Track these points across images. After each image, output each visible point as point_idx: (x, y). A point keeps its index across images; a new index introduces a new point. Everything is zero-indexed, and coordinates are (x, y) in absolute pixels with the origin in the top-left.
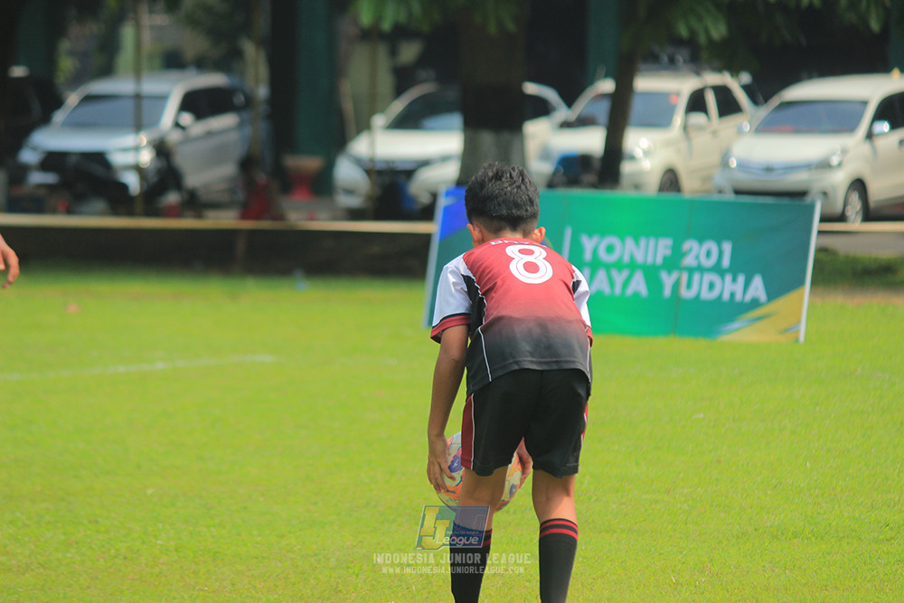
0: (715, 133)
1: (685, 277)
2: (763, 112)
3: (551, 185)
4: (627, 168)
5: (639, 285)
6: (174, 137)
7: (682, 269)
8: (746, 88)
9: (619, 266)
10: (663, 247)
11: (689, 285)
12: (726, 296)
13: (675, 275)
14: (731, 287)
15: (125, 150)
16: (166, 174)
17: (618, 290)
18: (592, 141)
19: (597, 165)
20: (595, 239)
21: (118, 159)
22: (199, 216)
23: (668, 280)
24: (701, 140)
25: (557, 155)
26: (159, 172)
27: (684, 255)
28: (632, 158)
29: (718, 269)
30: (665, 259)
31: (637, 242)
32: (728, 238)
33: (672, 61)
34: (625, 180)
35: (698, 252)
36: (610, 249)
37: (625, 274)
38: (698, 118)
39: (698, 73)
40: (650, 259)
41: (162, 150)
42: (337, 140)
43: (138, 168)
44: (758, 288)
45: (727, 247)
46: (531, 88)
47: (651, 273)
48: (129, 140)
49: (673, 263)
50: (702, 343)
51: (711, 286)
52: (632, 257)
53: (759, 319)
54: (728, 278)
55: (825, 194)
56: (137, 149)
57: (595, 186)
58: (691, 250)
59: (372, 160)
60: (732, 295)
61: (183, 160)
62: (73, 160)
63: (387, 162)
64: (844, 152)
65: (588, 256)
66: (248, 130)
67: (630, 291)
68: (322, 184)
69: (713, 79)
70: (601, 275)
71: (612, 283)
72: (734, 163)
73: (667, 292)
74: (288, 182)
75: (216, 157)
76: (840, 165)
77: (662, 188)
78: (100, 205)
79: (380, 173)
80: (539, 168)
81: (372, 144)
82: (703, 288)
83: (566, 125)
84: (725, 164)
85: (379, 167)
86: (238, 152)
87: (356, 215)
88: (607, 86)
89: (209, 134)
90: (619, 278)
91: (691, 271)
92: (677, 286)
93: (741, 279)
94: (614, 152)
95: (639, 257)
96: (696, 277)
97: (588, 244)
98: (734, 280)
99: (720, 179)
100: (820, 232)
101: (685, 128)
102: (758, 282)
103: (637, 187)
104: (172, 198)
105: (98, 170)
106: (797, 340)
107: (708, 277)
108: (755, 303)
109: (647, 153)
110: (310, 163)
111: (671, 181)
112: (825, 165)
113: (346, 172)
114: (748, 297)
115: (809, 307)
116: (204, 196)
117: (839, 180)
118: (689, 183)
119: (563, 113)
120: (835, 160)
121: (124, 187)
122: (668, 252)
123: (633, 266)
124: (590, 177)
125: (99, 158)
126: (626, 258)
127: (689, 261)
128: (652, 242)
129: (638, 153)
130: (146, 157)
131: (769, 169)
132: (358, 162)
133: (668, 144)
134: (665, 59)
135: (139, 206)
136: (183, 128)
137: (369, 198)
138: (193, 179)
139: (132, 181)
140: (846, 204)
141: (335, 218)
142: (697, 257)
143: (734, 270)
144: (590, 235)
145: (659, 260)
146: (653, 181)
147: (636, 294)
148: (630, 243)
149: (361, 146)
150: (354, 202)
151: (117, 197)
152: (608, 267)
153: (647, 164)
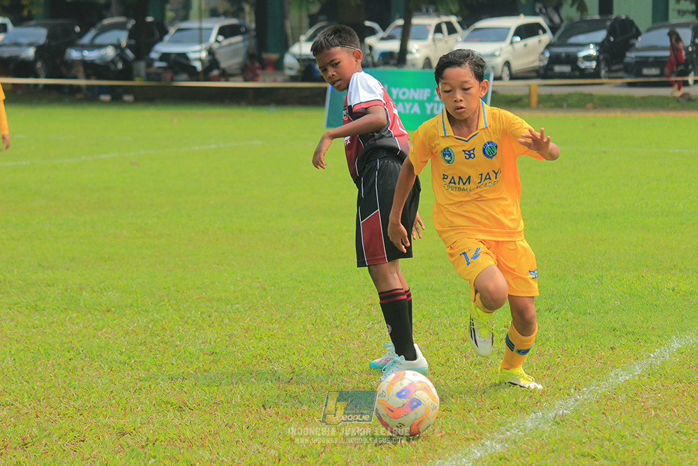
0: (446, 42)
1: (436, 105)
2: (466, 33)
4: (409, 57)
5: (416, 109)
6: (216, 46)
7: (434, 102)
8: (460, 23)
9: (408, 101)
10: (427, 93)
11: (438, 109)
13: (432, 105)
15: (195, 52)
16: (212, 63)
17: (407, 111)
18: (394, 46)
19: (397, 56)
20: (398, 90)
21: (192, 56)
22: (227, 80)
23: (429, 107)
24: (441, 45)
25: (379, 52)
26: (210, 61)
28: (411, 53)
30: (428, 98)
31: (415, 91)
33: (428, 11)
34: (409, 62)
36: (404, 94)
37: (411, 104)
38: (439, 36)
39: (439, 16)
40: (421, 98)
41: (211, 52)
42: (285, 47)
43: (200, 60)
46: (368, 23)
47: (422, 104)
48: (197, 48)
49: (430, 99)
52: (413, 97)
55: (493, 68)
56: (200, 51)
57: (396, 66)
59: (300, 55)
61: (220, 56)
62: (173, 56)
63: (306, 55)
64: (501, 49)
65: (394, 97)
66: (247, 43)
67: (412, 112)
68: (278, 66)
69: (445, 18)
70: (400, 105)
71: (405, 108)
73: (428, 112)
74: (264, 65)
75: (234, 54)
76: (499, 55)
77: (424, 67)
78: (185, 76)
79: (304, 60)
81: (301, 48)
83: (383, 39)
85: (303, 58)
86: (243, 52)
87: (293, 79)
88: (401, 22)
89: (230, 44)
90: (408, 106)
92: (433, 109)
94: (404, 51)
95: (416, 97)
97: (394, 91)
100: (493, 86)
101: (434, 40)
103: (414, 65)
104: (215, 73)
105: (184, 61)
109: (418, 51)
110: (273, 56)
111: (428, 63)
112: (493, 55)
113: (289, 60)
116: (229, 72)
117: (499, 61)
119: (381, 34)
120: (497, 53)
121: (194, 68)
122: (429, 95)
123: (414, 101)
124: (393, 61)
125: (184, 55)
126: (411, 97)
128: (422, 91)
129: (414, 50)
130: (204, 55)
132: (294, 56)
133: (427, 47)
134: (425, 10)
135: (201, 77)
136: (219, 42)
137: (299, 71)
138: (224, 65)
139: (198, 66)
140: (502, 71)
141: (285, 81)
144: (395, 87)
145: (425, 98)
146: (420, 63)
147: (415, 113)
148: (412, 91)
149: (295, 49)
150: (293, 73)
151: (193, 73)
152: (403, 101)
153: (417, 56)
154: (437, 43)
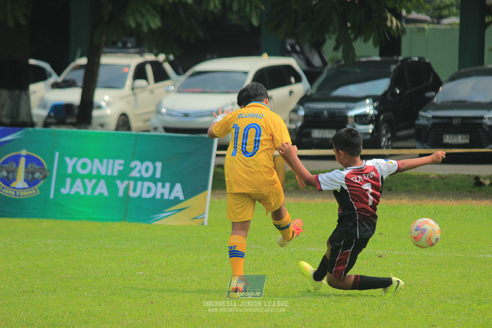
0: (152, 92)
1: (132, 183)
2: (182, 79)
3: (46, 125)
4: (95, 113)
5: (102, 189)
7: (130, 179)
8: (172, 63)
9: (90, 177)
10: (118, 165)
11: (135, 190)
12: (158, 196)
13: (126, 182)
14: (161, 191)
17: (89, 193)
18: (73, 96)
19: (76, 111)
20: (74, 160)
23: (121, 186)
24: (143, 96)
25: (49, 105)
27: (132, 169)
28: (100, 107)
29: (153, 179)
30: (119, 171)
31: (101, 162)
32: (159, 160)
33: (125, 46)
34: (95, 121)
35: (140, 168)
36: (84, 166)
37: (94, 181)
38: (141, 83)
39: (141, 53)
40: (109, 173)
44: (178, 191)
45: (159, 165)
46: (32, 62)
47: (111, 182)
49: (124, 175)
50: (143, 226)
51: (149, 189)
52: (98, 171)
53: (180, 210)
54: (160, 184)
57: (74, 125)
58: (136, 166)
60: (162, 195)
64: (233, 105)
65: (70, 170)
67: (96, 193)
69: (150, 57)
70: (78, 182)
71: (85, 188)
72: (164, 111)
73: (121, 194)
77: (117, 129)
80: (39, 113)
82: (143, 191)
83: (56, 86)
84: (158, 112)
88: (83, 61)
90: (90, 185)
91: (136, 180)
92: (127, 189)
93: (168, 185)
94: (87, 103)
95: (103, 172)
96: (139, 183)
97: (70, 162)
98: (163, 186)
99: (155, 121)
100: (217, 155)
101: (133, 89)
102: (178, 187)
103: (102, 125)
106: (203, 224)
107: (147, 184)
108: (177, 201)
109: (108, 104)
111: (124, 122)
114: (172, 197)
115: (210, 202)
118: (135, 123)
119: (54, 78)
122: (121, 168)
123: (99, 177)
124: (71, 119)
126: (94, 172)
127: (135, 174)
128: (111, 161)
129: (103, 104)
131: (186, 115)
133: (122, 98)
134: (120, 44)
142: (140, 172)
143: (163, 180)
144: (71, 157)
145: (115, 174)
146: (113, 122)
147: (101, 194)
148: (96, 161)
152: (82, 177)
153: (108, 111)
154: (137, 91)
